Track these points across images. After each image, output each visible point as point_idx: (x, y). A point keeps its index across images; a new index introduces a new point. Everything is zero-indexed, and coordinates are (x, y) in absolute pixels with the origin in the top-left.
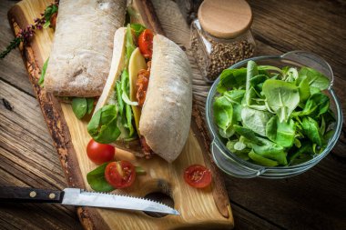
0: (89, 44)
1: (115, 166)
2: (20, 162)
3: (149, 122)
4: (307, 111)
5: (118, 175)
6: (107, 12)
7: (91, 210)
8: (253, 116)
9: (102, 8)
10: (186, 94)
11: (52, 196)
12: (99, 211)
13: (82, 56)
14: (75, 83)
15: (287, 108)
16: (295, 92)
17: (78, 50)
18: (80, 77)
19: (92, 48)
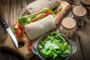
0: (38, 6)
1: (19, 30)
2: (12, 18)
3: (28, 26)
4: (58, 52)
5: (18, 32)
6: (49, 3)
7: (8, 34)
8: (48, 44)
9: (49, 2)
10: (42, 29)
11: (6, 26)
12: (9, 35)
13: (35, 7)
14: (29, 10)
15: (53, 47)
16: (60, 46)
17: (35, 5)
18: (31, 10)
19: (38, 7)
